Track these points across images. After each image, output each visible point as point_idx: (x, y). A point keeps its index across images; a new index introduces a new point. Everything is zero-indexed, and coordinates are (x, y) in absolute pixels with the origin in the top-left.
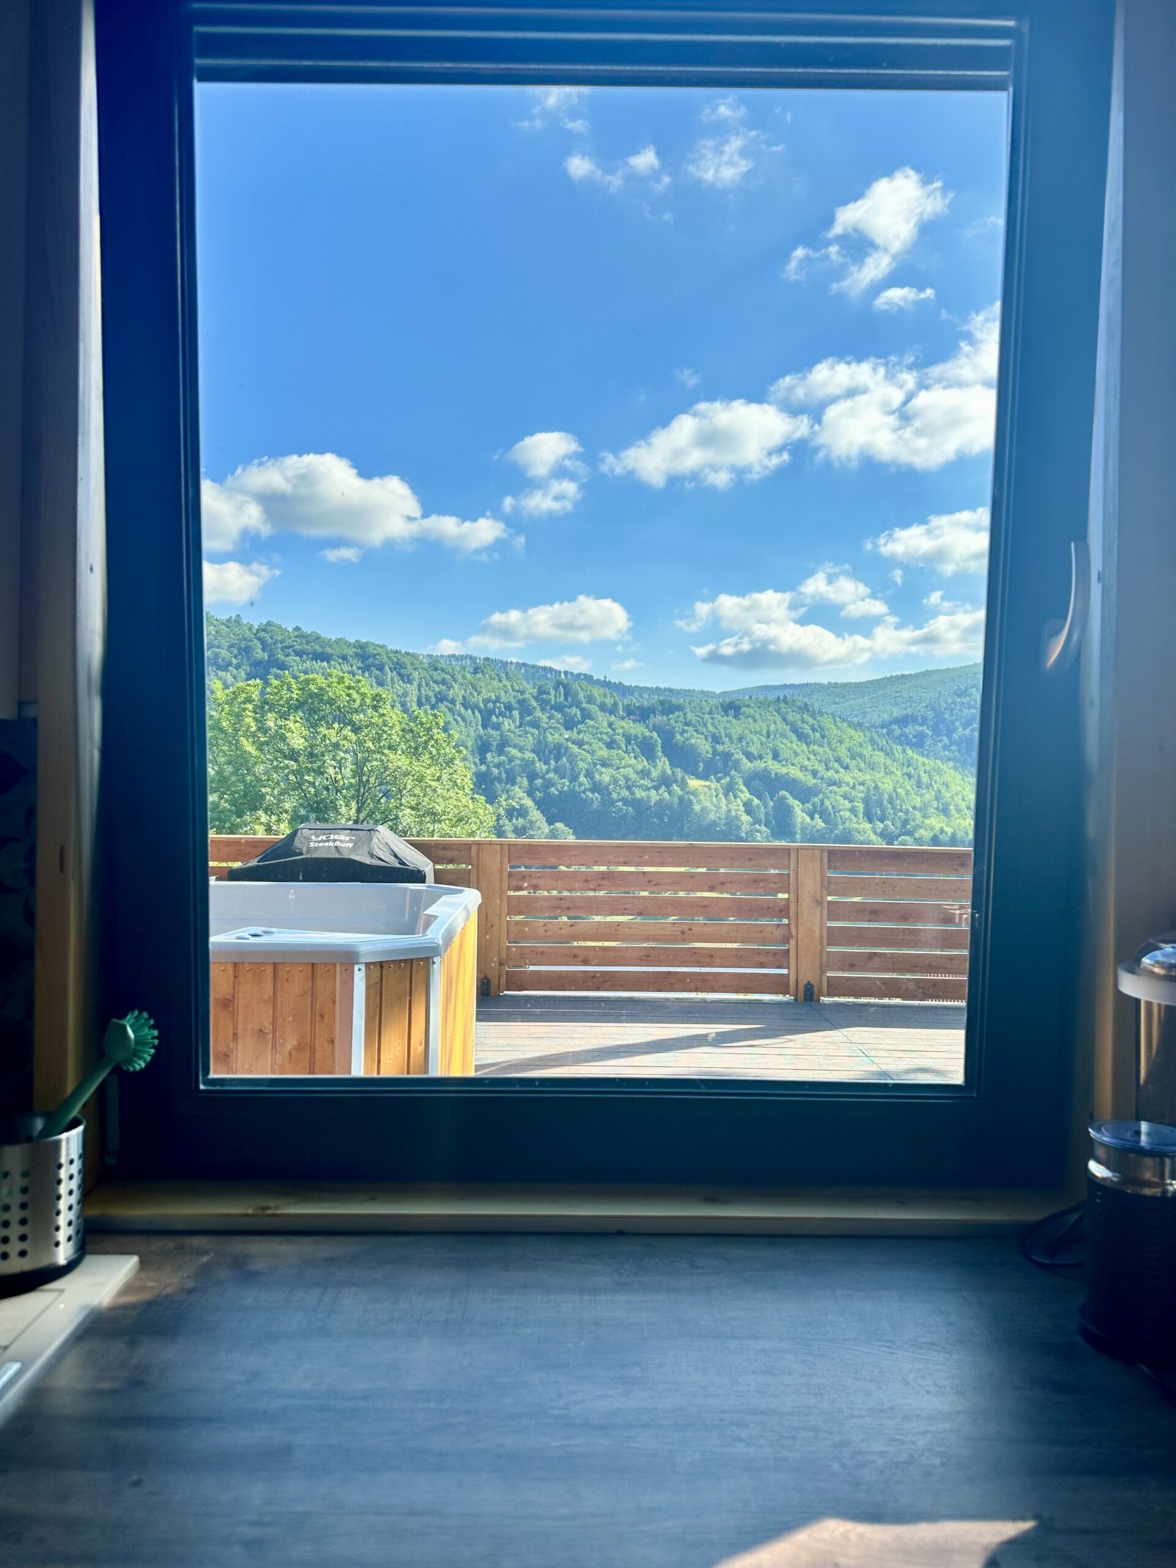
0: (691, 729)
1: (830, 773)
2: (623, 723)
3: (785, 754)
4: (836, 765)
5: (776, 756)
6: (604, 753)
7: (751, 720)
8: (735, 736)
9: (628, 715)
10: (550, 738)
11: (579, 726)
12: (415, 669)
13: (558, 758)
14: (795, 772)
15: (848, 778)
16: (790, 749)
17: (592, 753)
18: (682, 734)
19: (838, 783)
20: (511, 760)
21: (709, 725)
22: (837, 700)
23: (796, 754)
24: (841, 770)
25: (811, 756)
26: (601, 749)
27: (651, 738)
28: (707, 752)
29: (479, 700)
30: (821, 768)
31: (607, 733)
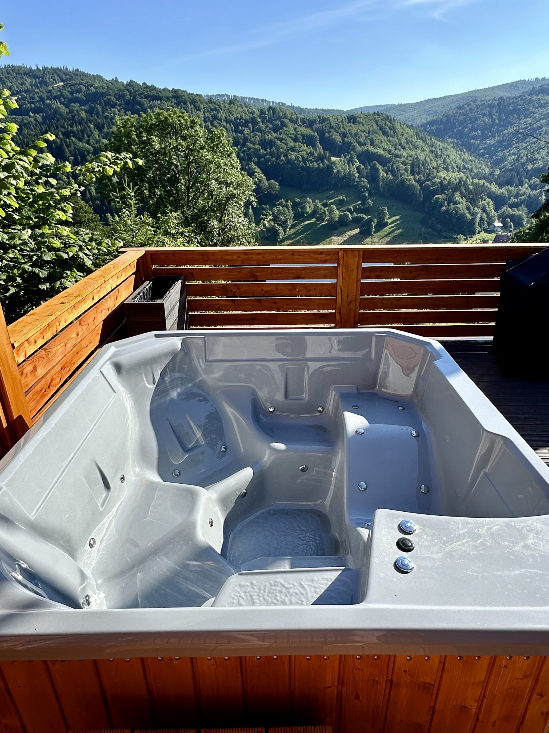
0: (333, 130)
1: (397, 151)
2: (301, 128)
3: (376, 142)
4: (400, 147)
5: (372, 144)
6: (292, 144)
7: (361, 124)
8: (353, 134)
9: (303, 124)
10: (267, 137)
11: (281, 131)
12: (201, 103)
13: (271, 148)
14: (380, 151)
15: (404, 154)
16: (379, 139)
17: (287, 144)
18: (328, 134)
19: (400, 156)
20: (249, 149)
21: (342, 128)
22: (402, 112)
23: (382, 142)
24: (402, 150)
25: (389, 143)
26: (291, 142)
27: (314, 135)
28: (340, 142)
29: (232, 118)
30: (392, 149)
31: (293, 134)
